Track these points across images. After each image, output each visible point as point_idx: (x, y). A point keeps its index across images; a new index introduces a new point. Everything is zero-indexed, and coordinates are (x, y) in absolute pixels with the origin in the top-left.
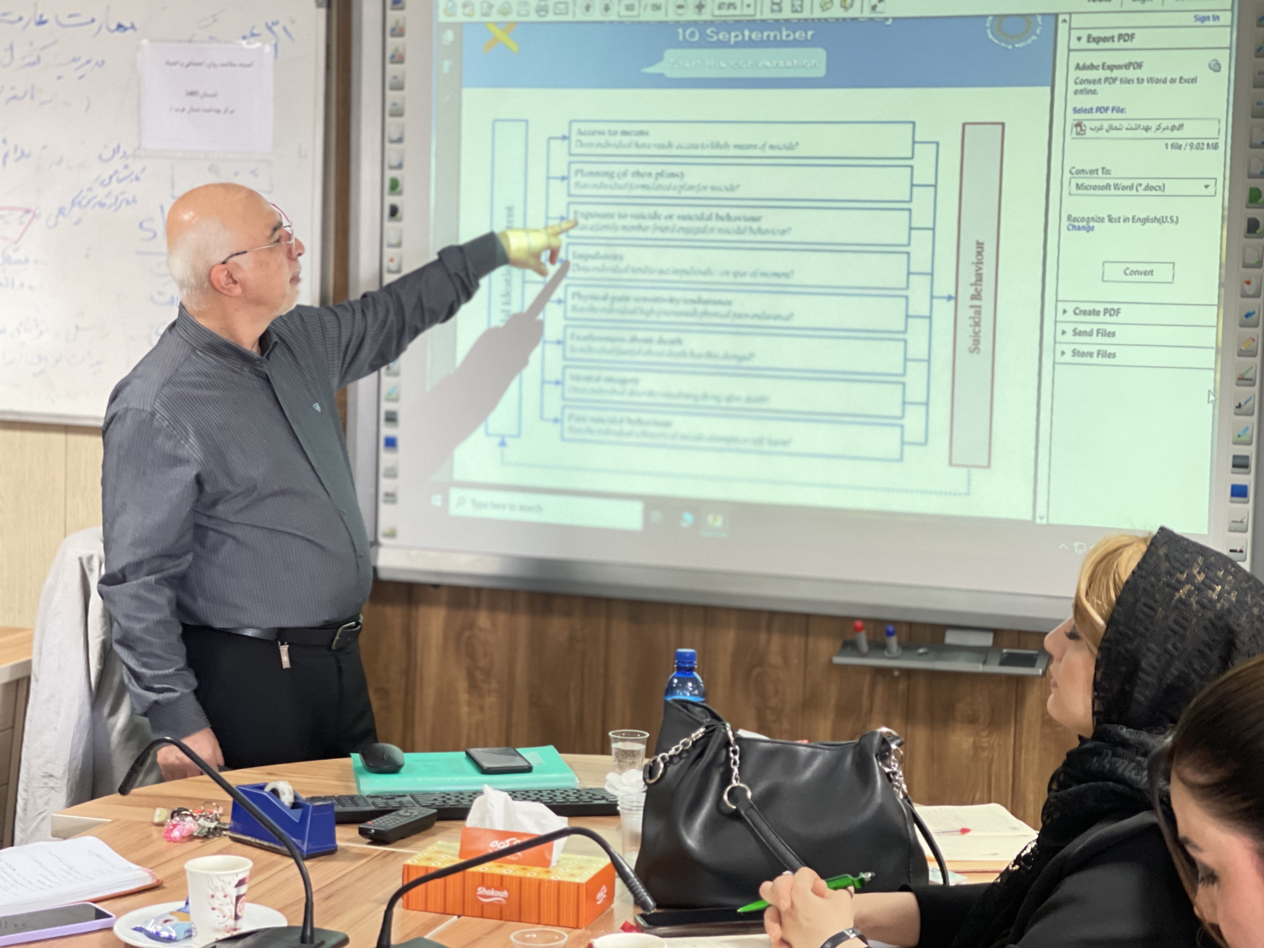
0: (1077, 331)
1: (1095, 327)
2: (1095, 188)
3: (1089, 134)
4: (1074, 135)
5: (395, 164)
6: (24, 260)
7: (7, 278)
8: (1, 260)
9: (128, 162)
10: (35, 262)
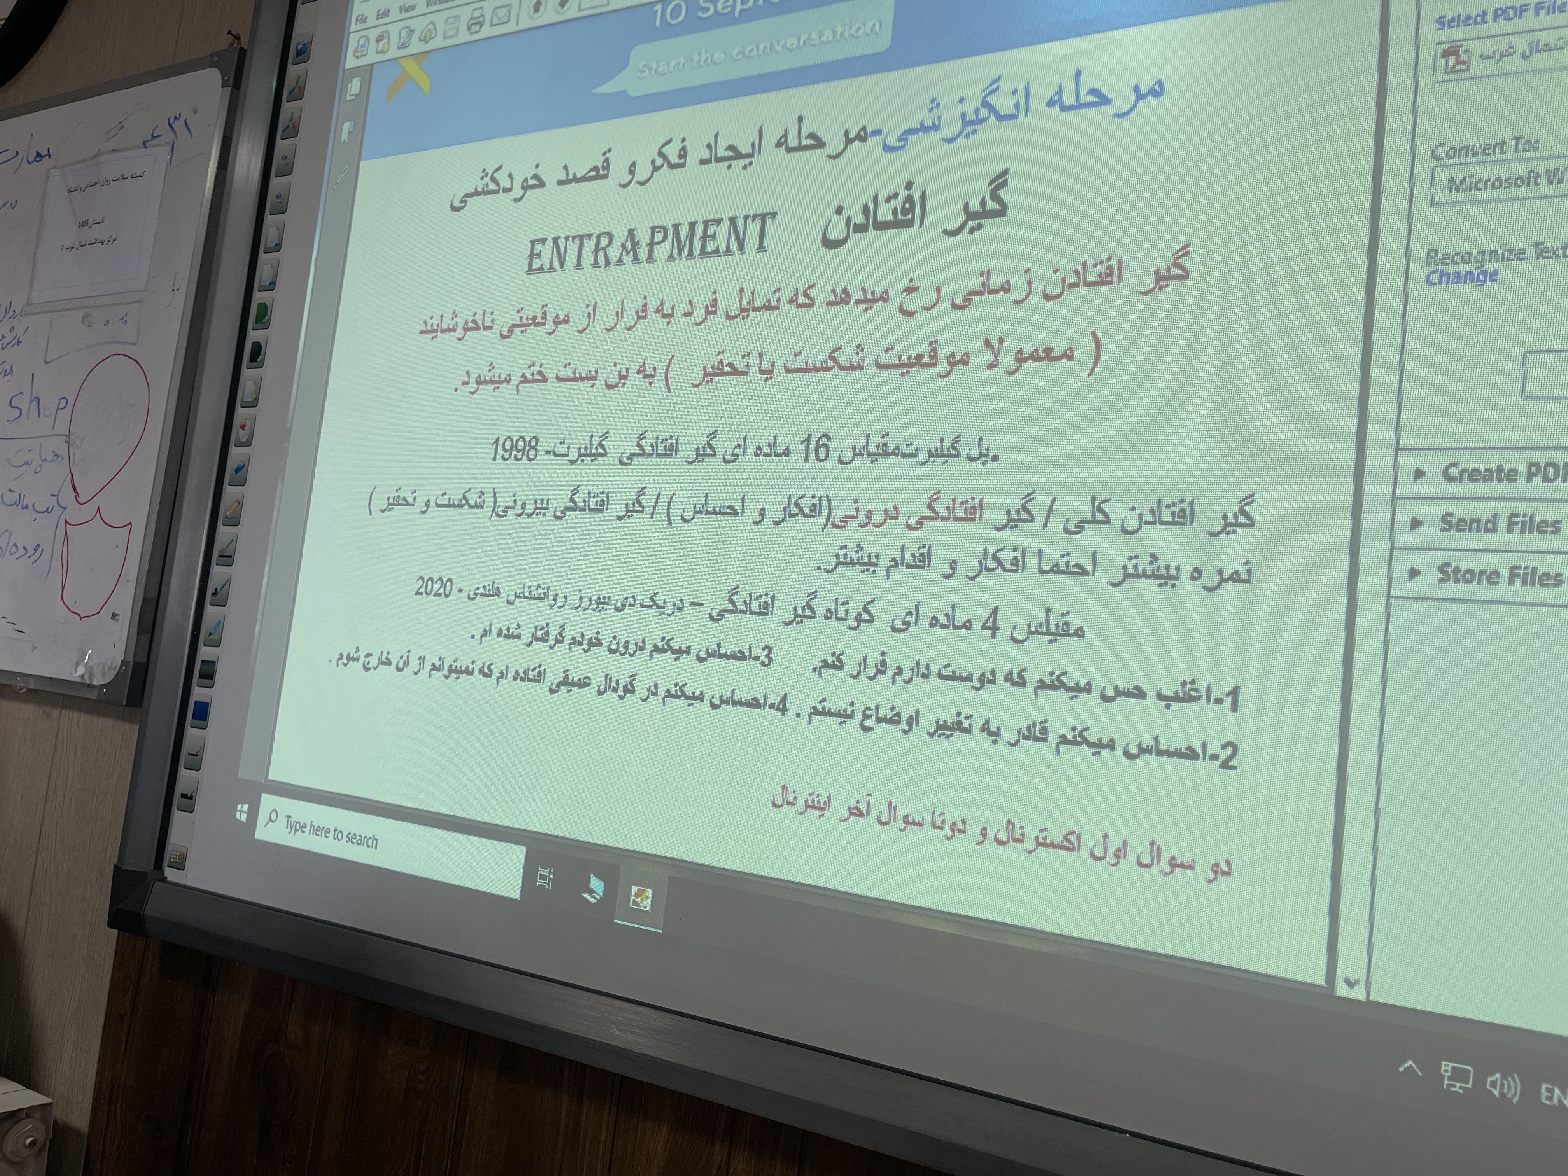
0: (1454, 520)
1: (1504, 510)
2: (1497, 183)
3: (1477, 66)
4: (1441, 75)
5: (268, 283)
9: (15, 322)
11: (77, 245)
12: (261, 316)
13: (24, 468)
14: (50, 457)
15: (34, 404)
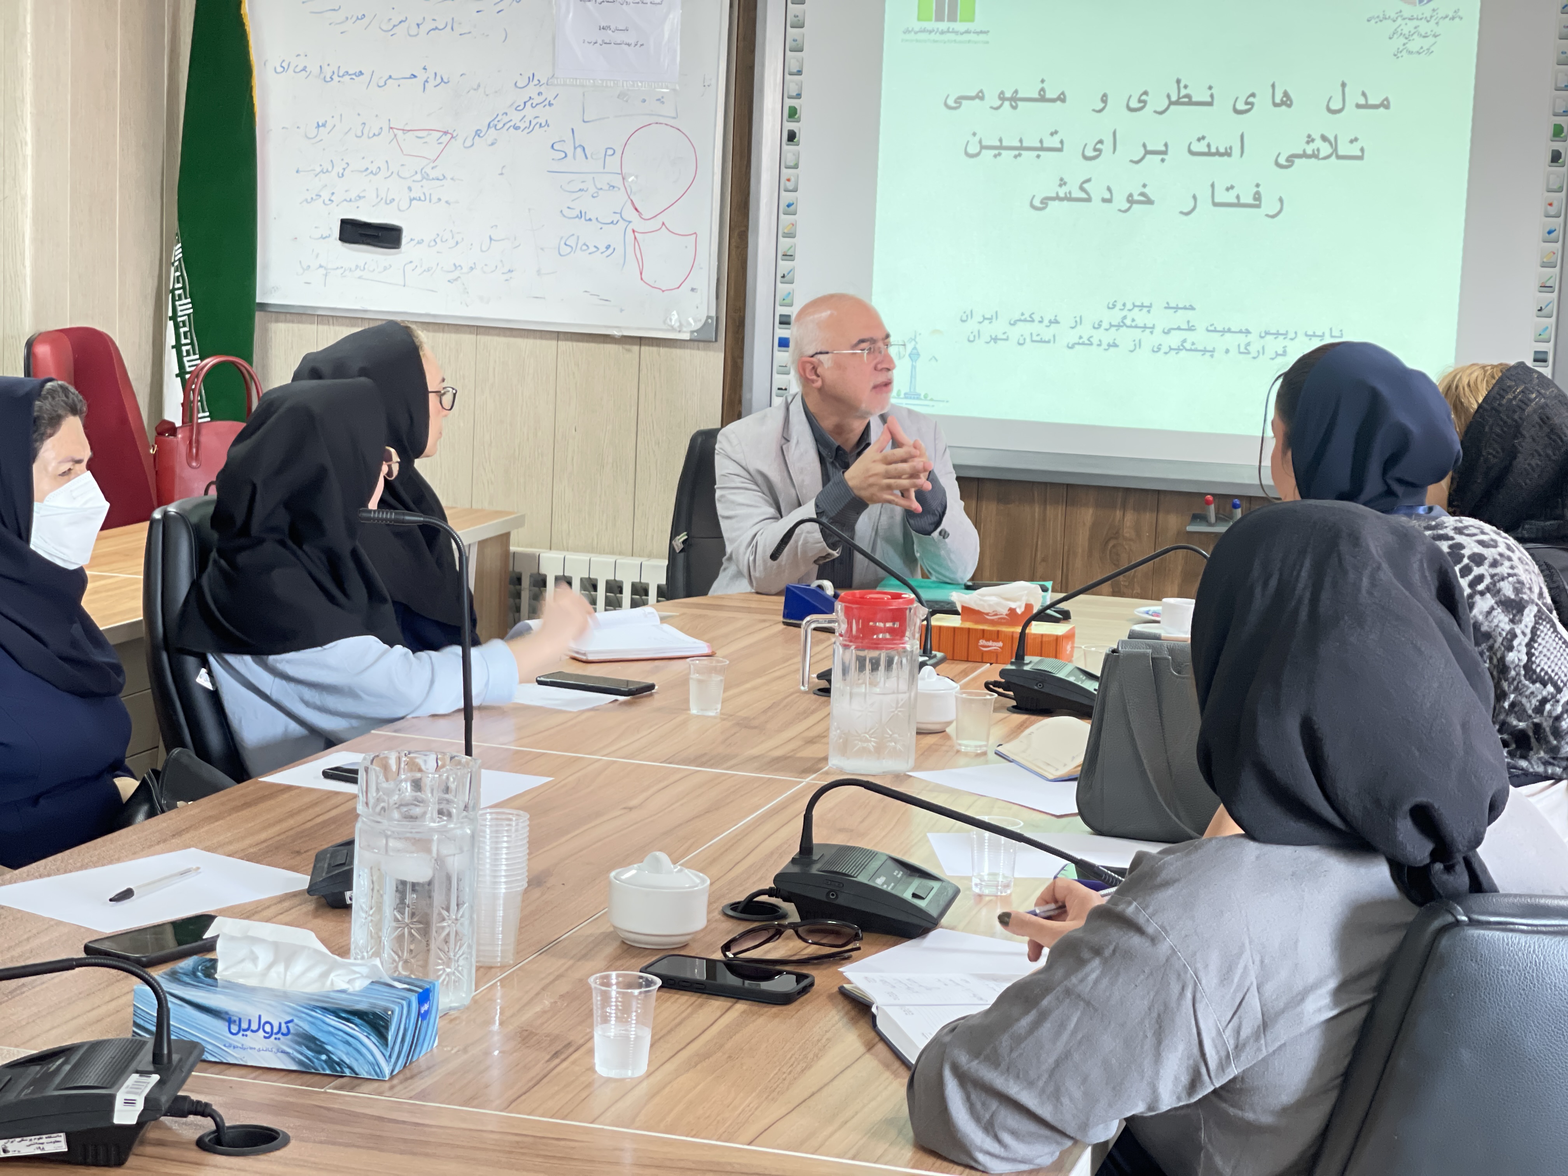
5: (795, 94)
6: (442, 177)
7: (424, 194)
8: (418, 177)
9: (542, 89)
10: (452, 179)
11: (600, 42)
12: (793, 113)
13: (580, 193)
14: (606, 187)
15: (579, 150)
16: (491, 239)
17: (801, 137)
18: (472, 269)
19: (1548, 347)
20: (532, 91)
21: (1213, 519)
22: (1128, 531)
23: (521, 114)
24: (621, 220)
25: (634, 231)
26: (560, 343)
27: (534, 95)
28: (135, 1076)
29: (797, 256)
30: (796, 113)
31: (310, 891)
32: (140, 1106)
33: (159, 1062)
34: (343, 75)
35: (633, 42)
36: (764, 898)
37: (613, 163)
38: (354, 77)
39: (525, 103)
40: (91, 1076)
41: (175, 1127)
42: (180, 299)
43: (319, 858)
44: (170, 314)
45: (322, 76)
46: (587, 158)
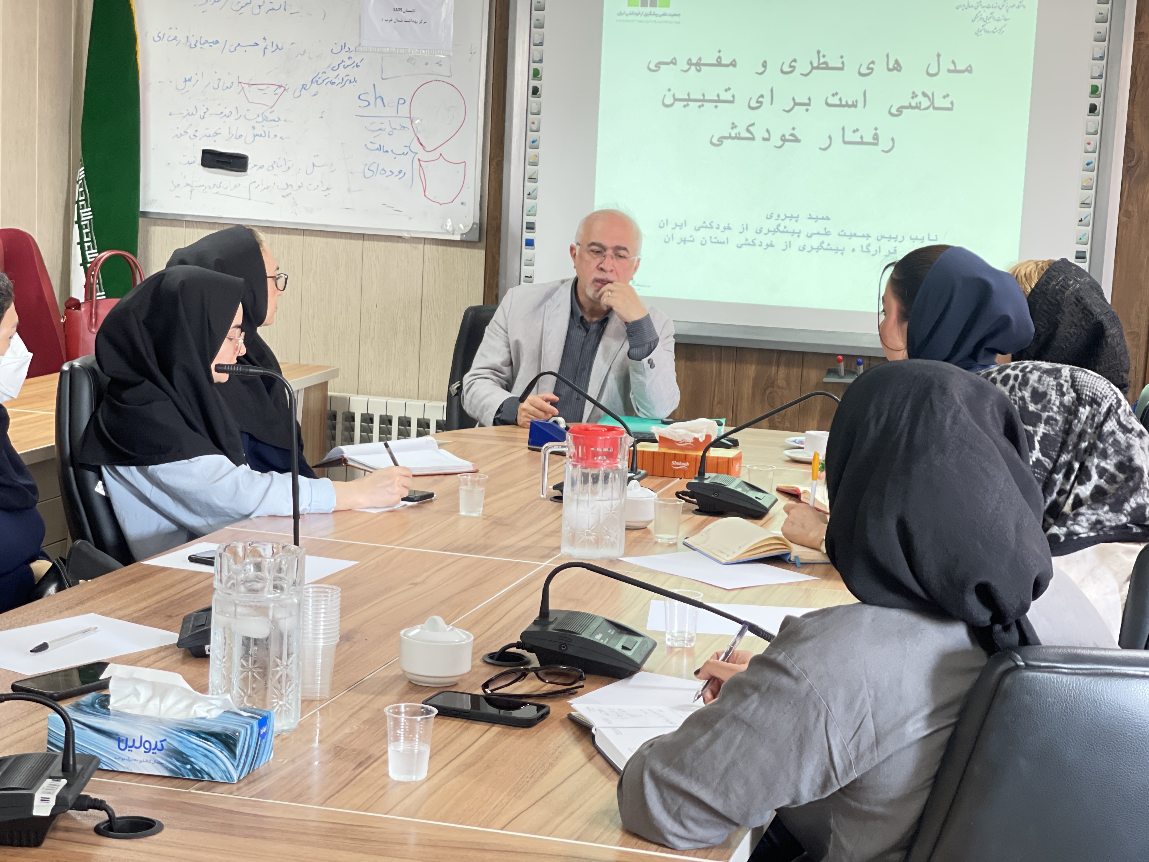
5: (537, 60)
6: (277, 120)
7: (264, 132)
8: (260, 119)
9: (352, 55)
10: (285, 121)
11: (394, 20)
12: (536, 74)
13: (379, 132)
14: (399, 127)
15: (379, 100)
16: (314, 165)
17: (543, 91)
18: (300, 187)
19: (1086, 248)
20: (344, 56)
21: (843, 373)
22: (781, 382)
23: (336, 73)
24: (410, 152)
25: (419, 160)
26: (365, 242)
27: (346, 59)
28: (49, 781)
29: (539, 179)
30: (538, 74)
31: (179, 645)
32: (53, 803)
33: (67, 770)
34: (204, 44)
35: (418, 20)
36: (513, 650)
37: (404, 110)
38: (212, 44)
39: (339, 65)
40: (17, 781)
41: (79, 818)
42: (83, 208)
43: (186, 620)
44: (76, 219)
45: (189, 44)
46: (384, 106)
